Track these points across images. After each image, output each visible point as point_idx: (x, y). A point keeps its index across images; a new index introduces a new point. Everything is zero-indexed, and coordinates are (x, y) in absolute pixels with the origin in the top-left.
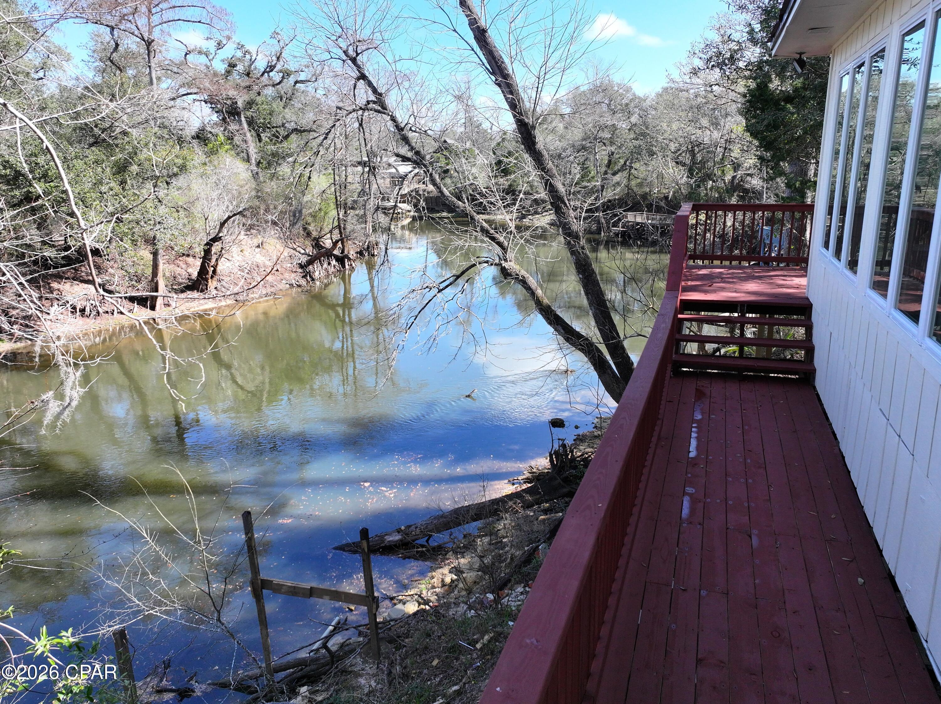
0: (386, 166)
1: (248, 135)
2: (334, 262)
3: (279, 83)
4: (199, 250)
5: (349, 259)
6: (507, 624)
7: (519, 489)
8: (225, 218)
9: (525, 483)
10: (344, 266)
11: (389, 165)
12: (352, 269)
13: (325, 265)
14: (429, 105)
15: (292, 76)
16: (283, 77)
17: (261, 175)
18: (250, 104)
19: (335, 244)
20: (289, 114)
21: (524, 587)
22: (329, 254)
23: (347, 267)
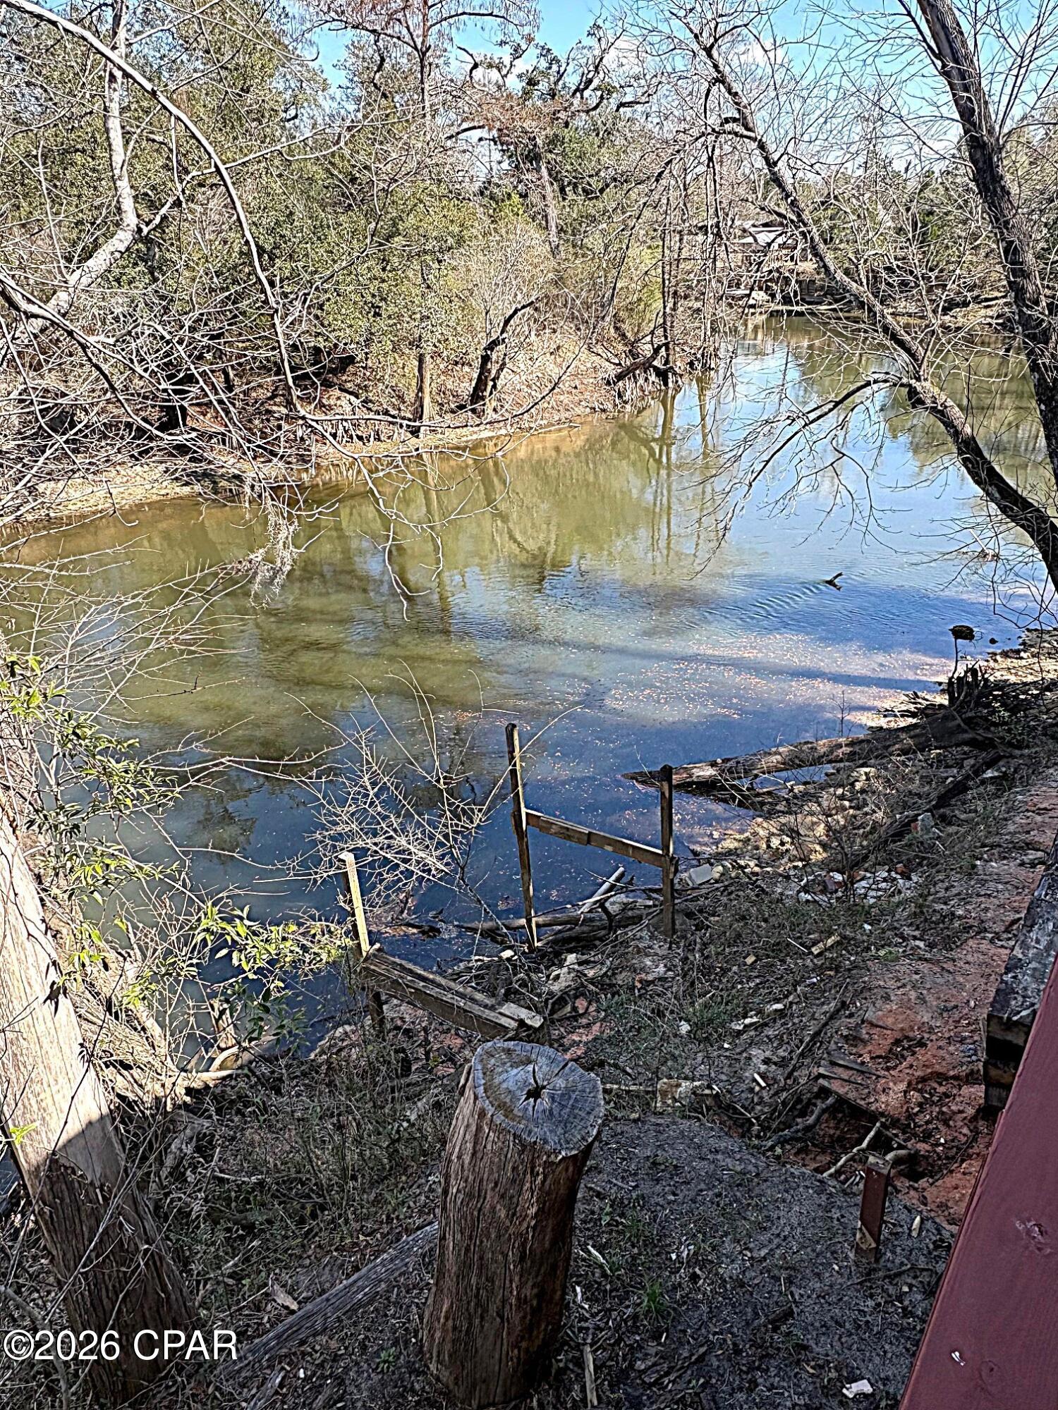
0: (739, 233)
1: (549, 189)
2: (653, 378)
3: (595, 108)
4: (475, 356)
5: (675, 374)
6: (861, 927)
7: (893, 725)
8: (511, 312)
9: (902, 716)
10: (666, 384)
11: (744, 231)
12: (678, 389)
13: (641, 381)
14: (822, 120)
15: (614, 95)
16: (602, 98)
17: (562, 248)
18: (553, 141)
19: (656, 351)
20: (606, 157)
21: (889, 871)
22: (647, 365)
23: (670, 385)
